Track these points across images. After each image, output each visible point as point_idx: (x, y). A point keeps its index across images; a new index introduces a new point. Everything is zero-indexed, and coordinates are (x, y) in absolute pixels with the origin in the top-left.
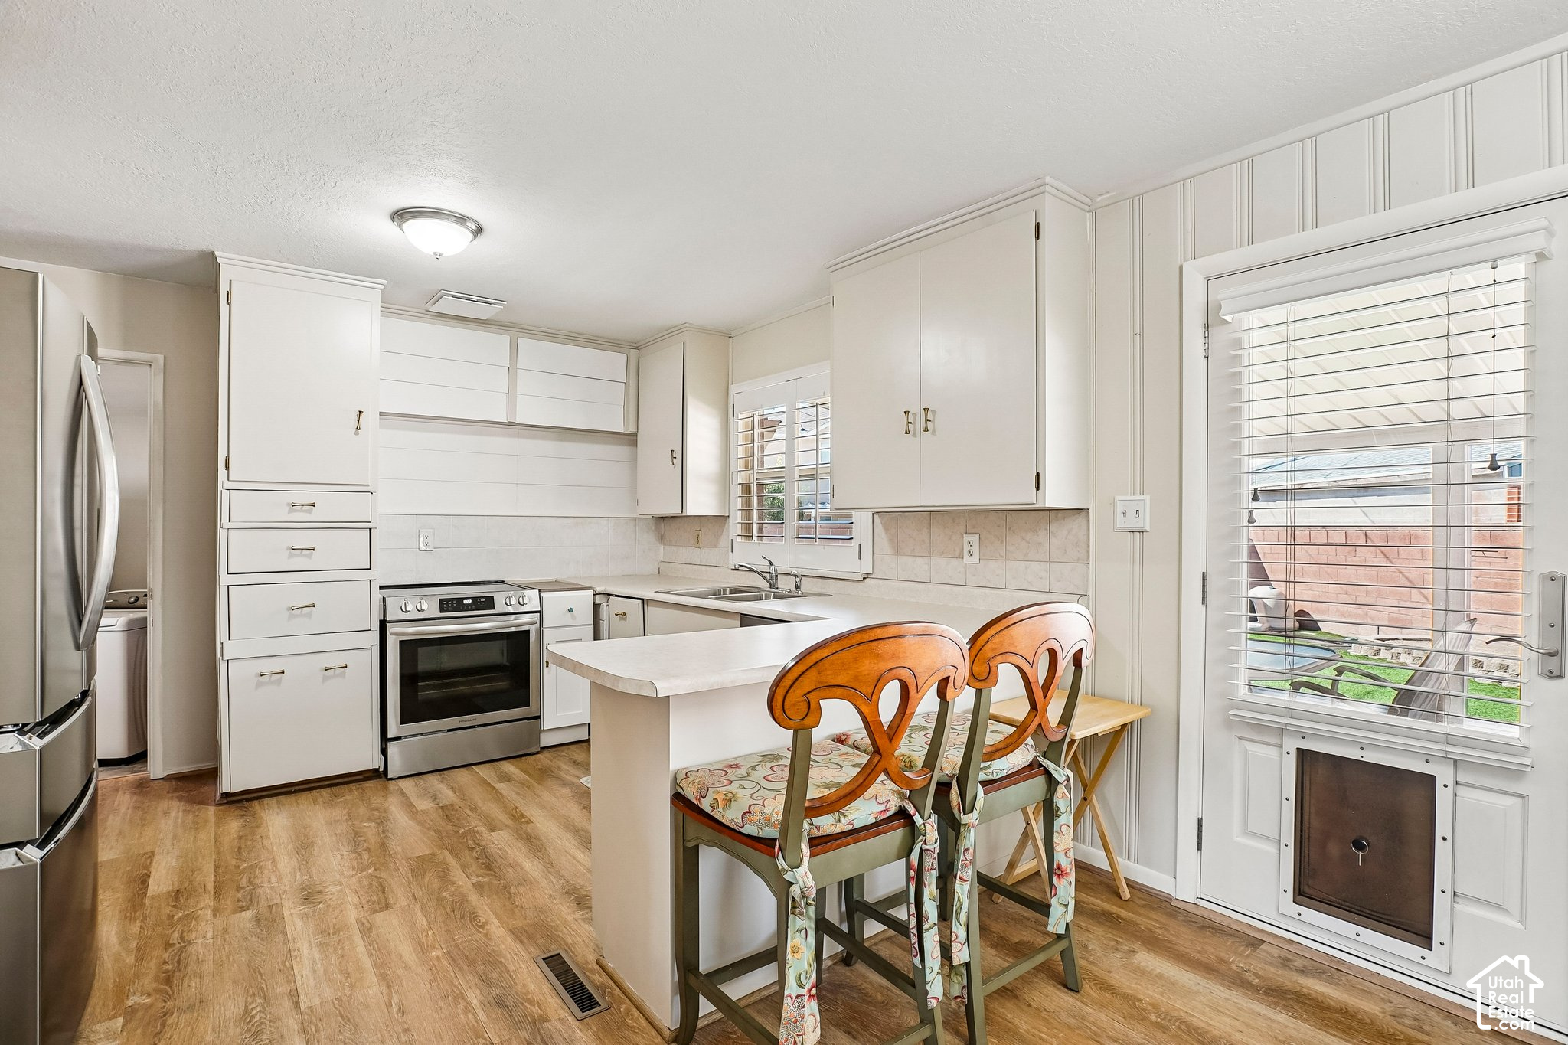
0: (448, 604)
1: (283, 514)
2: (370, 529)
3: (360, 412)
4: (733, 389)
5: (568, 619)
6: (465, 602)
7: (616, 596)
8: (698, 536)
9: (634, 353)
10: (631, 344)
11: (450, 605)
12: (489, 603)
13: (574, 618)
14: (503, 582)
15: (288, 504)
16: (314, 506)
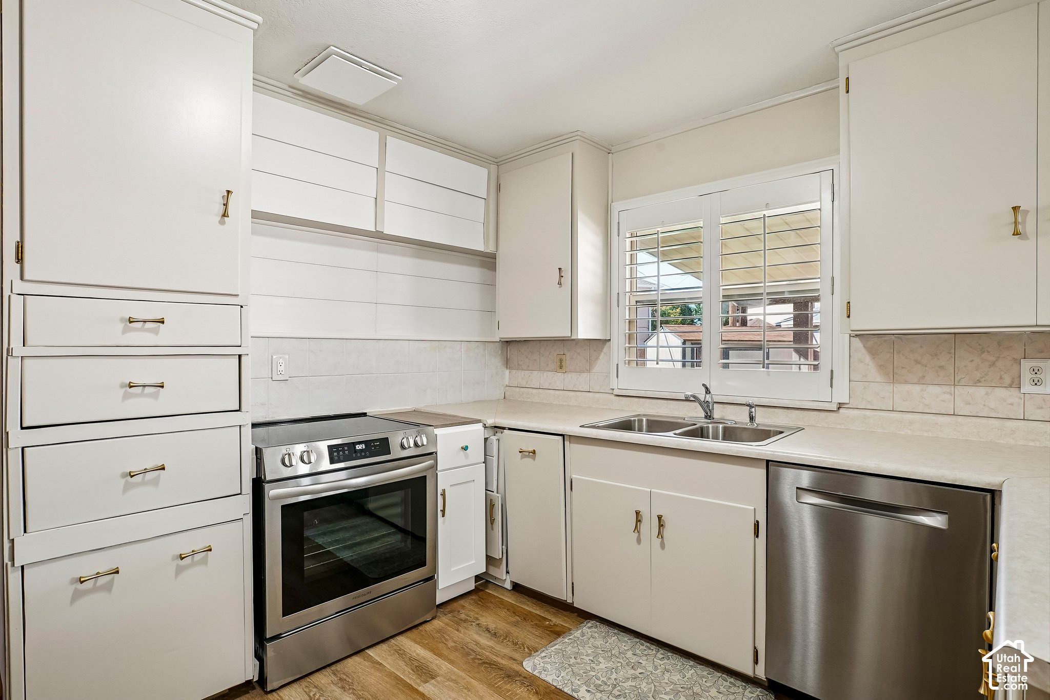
0: (338, 452)
1: (116, 334)
2: (240, 356)
3: (228, 192)
4: (616, 206)
5: (461, 458)
6: (359, 447)
7: (510, 429)
8: (561, 361)
9: (493, 168)
10: (492, 159)
11: (341, 453)
12: (383, 446)
13: (467, 457)
14: (364, 414)
15: (122, 320)
16: (163, 322)
